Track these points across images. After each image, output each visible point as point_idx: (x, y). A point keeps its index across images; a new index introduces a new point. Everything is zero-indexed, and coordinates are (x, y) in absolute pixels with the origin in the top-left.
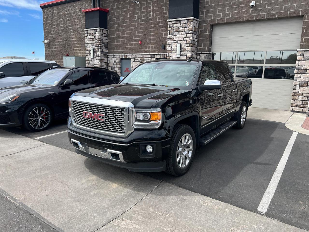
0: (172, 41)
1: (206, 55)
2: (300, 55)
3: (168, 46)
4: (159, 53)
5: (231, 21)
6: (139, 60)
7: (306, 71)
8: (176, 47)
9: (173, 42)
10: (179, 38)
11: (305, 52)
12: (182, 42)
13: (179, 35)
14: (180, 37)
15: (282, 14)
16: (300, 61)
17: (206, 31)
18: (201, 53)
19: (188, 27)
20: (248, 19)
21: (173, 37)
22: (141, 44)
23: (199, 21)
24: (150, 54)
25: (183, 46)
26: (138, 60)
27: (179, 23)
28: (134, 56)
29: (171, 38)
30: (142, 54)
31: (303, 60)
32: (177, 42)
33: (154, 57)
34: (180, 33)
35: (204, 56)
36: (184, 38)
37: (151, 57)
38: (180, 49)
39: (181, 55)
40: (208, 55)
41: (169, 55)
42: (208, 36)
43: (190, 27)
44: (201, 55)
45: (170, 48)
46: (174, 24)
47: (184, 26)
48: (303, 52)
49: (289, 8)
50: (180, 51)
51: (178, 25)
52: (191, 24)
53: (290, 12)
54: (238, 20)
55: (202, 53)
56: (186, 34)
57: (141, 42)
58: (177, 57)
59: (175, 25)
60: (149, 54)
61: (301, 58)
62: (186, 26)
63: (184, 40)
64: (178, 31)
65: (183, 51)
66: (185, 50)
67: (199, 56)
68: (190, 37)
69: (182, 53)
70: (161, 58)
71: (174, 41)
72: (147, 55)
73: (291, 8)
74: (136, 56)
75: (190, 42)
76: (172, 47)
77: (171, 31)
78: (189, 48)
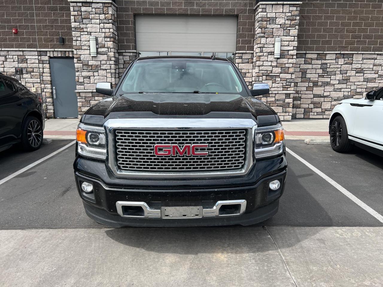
0: (80, 32)
1: (131, 54)
2: (238, 57)
3: (74, 38)
4: (56, 50)
5: (161, 12)
6: (17, 59)
7: (246, 75)
8: (89, 41)
9: (82, 33)
10: (91, 28)
11: (243, 55)
12: (98, 34)
13: (92, 24)
14: (94, 26)
15: (217, 11)
16: (239, 64)
17: (128, 22)
18: (124, 51)
19: (105, 14)
20: (181, 12)
21: (82, 26)
22: (16, 33)
23: (117, 8)
24: (38, 50)
25: (100, 40)
26: (13, 58)
27: (90, 6)
28: (6, 52)
29: (79, 27)
30: (20, 49)
31: (242, 63)
32: (90, 33)
33: (47, 55)
34: (93, 21)
35: (129, 56)
36: (101, 29)
37: (39, 54)
38: (96, 45)
39: (98, 53)
40: (134, 54)
41: (78, 52)
42: (132, 30)
43: (108, 14)
44: (124, 54)
45: (77, 42)
46: (81, 6)
47: (99, 12)
48: (241, 55)
49: (224, 5)
50: (97, 48)
51: (89, 9)
52: (109, 10)
53: (226, 9)
54: (169, 12)
55: (126, 51)
56: (104, 23)
57: (17, 30)
58: (92, 55)
59: (83, 9)
60: (35, 49)
61: (240, 60)
62: (102, 12)
63: (101, 32)
64: (89, 19)
65: (101, 47)
66: (104, 47)
67: (122, 55)
68: (109, 29)
69: (100, 50)
70: (59, 57)
71: (84, 31)
72: (32, 52)
73: (226, 5)
74: (9, 52)
75: (110, 35)
76: (81, 41)
77: (78, 17)
78: (110, 44)
